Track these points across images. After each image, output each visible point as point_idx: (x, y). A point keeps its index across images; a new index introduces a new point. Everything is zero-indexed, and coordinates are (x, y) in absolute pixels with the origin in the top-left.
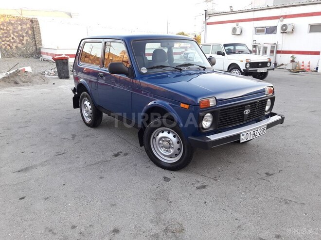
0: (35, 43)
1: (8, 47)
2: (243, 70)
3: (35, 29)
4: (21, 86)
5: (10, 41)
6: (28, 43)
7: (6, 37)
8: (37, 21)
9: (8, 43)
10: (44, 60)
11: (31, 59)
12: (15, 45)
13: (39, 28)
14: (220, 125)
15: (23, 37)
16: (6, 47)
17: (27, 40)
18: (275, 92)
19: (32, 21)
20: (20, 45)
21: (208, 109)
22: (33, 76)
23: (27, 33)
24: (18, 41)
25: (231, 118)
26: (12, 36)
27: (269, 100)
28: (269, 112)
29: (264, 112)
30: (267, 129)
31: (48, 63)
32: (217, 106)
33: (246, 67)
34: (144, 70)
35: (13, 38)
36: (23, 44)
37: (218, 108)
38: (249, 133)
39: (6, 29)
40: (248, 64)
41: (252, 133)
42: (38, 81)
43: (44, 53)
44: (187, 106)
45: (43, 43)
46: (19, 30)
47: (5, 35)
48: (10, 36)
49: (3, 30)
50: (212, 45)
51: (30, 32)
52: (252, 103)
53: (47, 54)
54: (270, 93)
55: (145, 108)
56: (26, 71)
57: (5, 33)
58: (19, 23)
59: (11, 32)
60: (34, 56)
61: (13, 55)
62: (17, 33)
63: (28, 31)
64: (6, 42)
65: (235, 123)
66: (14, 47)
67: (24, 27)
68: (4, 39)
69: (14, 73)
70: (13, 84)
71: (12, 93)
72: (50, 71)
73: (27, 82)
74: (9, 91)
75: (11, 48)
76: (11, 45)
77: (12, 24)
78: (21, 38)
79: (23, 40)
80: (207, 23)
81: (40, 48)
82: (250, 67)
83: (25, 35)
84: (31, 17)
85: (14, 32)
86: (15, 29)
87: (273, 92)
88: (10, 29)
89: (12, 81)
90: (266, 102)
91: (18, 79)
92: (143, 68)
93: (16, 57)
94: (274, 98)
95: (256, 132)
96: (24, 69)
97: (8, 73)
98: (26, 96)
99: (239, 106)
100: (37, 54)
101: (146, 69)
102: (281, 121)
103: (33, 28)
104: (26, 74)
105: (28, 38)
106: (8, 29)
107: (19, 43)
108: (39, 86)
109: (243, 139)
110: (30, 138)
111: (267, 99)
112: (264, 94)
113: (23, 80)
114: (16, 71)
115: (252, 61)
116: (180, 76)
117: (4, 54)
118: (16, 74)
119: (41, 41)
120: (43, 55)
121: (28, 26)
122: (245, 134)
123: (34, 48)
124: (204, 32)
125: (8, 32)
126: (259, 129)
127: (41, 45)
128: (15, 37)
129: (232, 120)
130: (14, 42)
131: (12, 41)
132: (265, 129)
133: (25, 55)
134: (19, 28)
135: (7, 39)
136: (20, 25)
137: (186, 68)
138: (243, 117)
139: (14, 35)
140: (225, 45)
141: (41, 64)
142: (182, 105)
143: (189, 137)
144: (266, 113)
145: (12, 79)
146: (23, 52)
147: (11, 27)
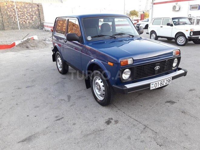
0: (40, 20)
1: (24, 23)
2: (188, 37)
3: (40, 11)
4: (31, 49)
5: (25, 19)
6: (36, 20)
7: (23, 16)
8: (41, 6)
9: (24, 20)
10: (45, 30)
11: (38, 30)
12: (28, 21)
13: (42, 10)
14: (137, 77)
15: (33, 16)
16: (23, 23)
17: (35, 18)
18: (181, 54)
19: (38, 5)
20: (31, 21)
21: (127, 66)
22: (38, 42)
23: (35, 13)
24: (30, 19)
25: (144, 72)
26: (26, 15)
27: (176, 59)
28: (176, 68)
29: (172, 68)
30: (172, 80)
31: (48, 32)
32: (134, 64)
33: (190, 35)
34: (89, 38)
35: (27, 17)
36: (33, 20)
37: (134, 65)
38: (157, 83)
39: (23, 11)
40: (192, 33)
41: (160, 83)
42: (41, 46)
43: (46, 26)
44: (112, 64)
45: (45, 19)
46: (30, 12)
47: (22, 15)
48: (25, 16)
49: (21, 11)
50: (162, 19)
51: (37, 13)
52: (162, 62)
53: (48, 26)
54: (177, 54)
55: (88, 64)
56: (34, 39)
57: (22, 14)
58: (30, 7)
59: (25, 12)
60: (40, 28)
61: (27, 28)
62: (29, 13)
63: (36, 12)
64: (22, 19)
65: (148, 76)
66: (27, 23)
67: (34, 9)
68: (21, 17)
69: (26, 40)
70: (25, 48)
71: (24, 55)
72: (49, 38)
73: (34, 47)
74: (23, 54)
75: (26, 23)
76: (26, 21)
77: (26, 8)
78: (32, 17)
79: (33, 18)
80: (154, 3)
81: (43, 23)
82: (194, 35)
83: (34, 14)
84: (37, 3)
85: (27, 13)
86: (28, 11)
87: (180, 54)
88: (25, 11)
89: (25, 46)
90: (174, 60)
91: (28, 45)
92: (88, 37)
93: (29, 29)
94: (180, 57)
95: (163, 82)
96: (33, 38)
97: (23, 40)
98: (34, 58)
99: (151, 64)
100: (41, 26)
101: (90, 37)
102: (185, 74)
103: (39, 10)
104: (34, 41)
105: (36, 17)
106: (24, 11)
107: (31, 20)
108: (42, 49)
109: (152, 87)
110: (34, 98)
111: (174, 59)
112: (172, 55)
113: (32, 45)
114: (27, 39)
115: (195, 31)
116: (114, 42)
117: (22, 27)
118: (27, 41)
119: (44, 18)
120: (45, 27)
121: (36, 8)
122: (154, 83)
123: (40, 23)
124: (152, 9)
125: (23, 13)
126: (165, 80)
127: (44, 21)
128: (28, 16)
129: (146, 73)
130: (28, 19)
131: (26, 18)
132: (171, 80)
133: (34, 28)
134: (31, 10)
135: (23, 17)
136: (31, 8)
137: (119, 36)
138: (154, 71)
139: (27, 14)
140: (173, 19)
141: (43, 33)
142: (109, 63)
143: (113, 85)
144: (173, 69)
145: (25, 45)
146: (33, 25)
147: (25, 10)
